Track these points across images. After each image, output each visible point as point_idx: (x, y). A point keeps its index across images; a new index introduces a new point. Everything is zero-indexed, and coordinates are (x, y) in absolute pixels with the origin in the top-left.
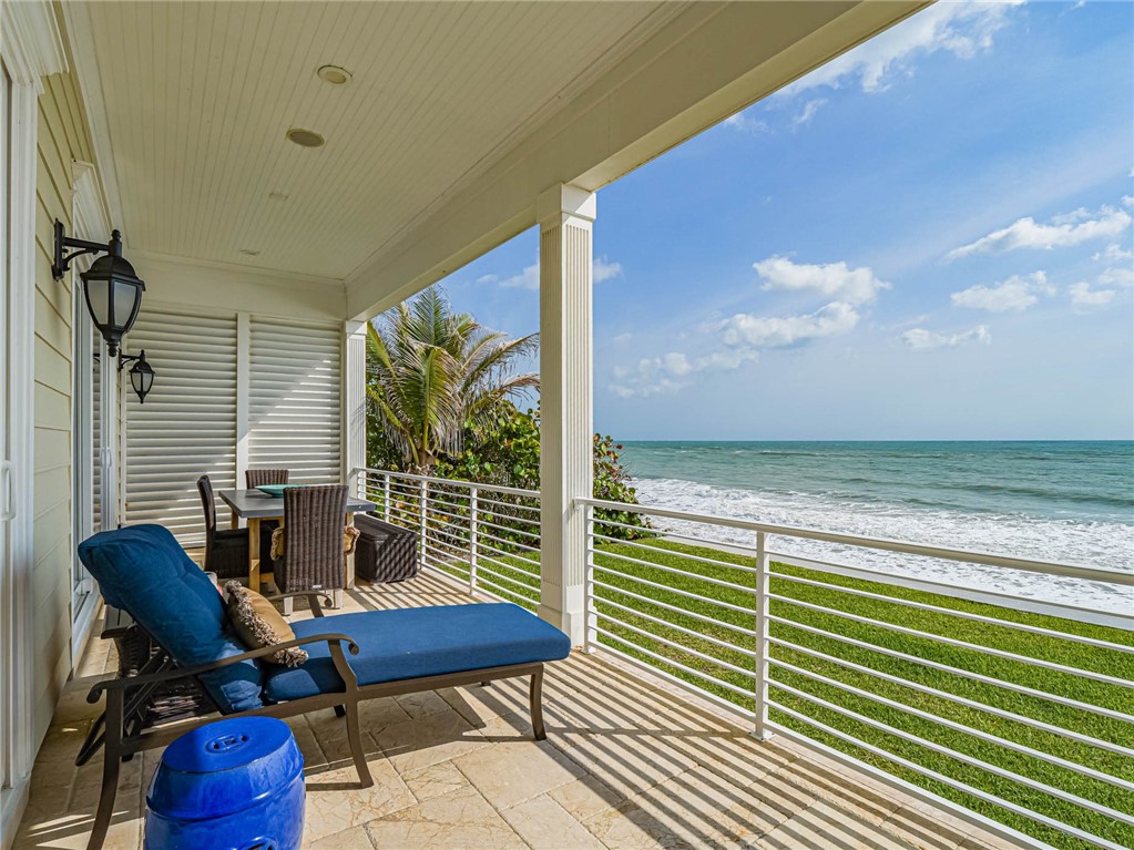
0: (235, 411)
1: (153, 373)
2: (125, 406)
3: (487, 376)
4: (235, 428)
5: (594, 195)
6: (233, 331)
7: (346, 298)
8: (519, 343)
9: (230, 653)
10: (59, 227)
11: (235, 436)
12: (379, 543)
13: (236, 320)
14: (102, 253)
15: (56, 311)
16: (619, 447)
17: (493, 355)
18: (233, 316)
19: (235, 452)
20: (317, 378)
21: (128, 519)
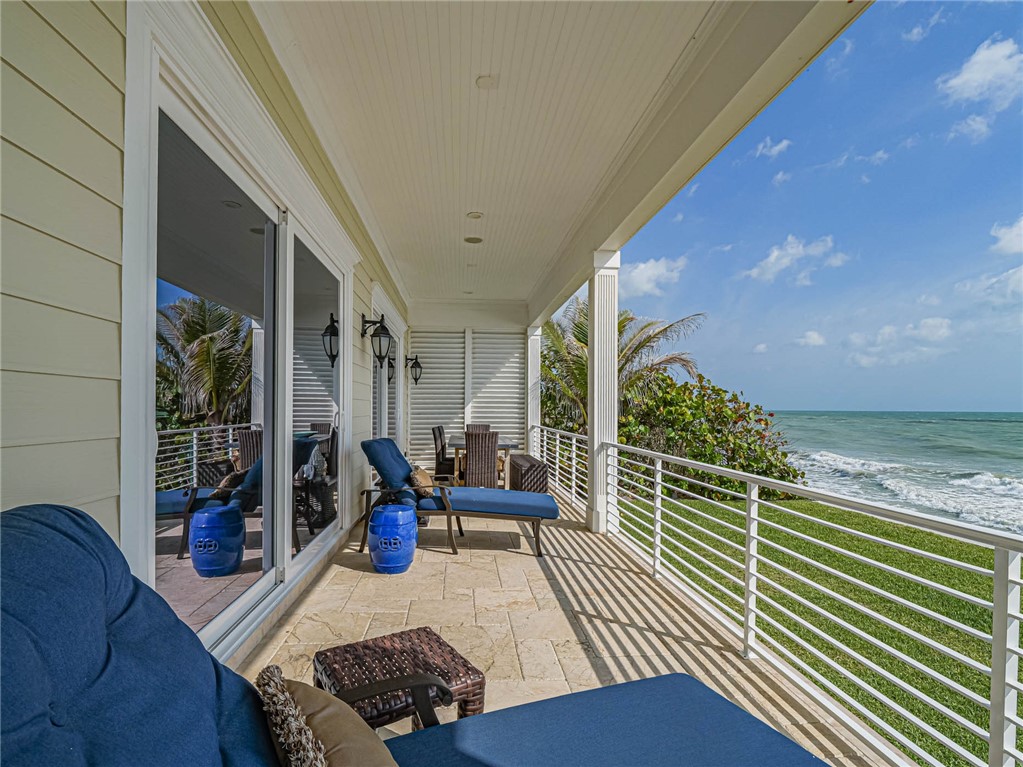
0: (464, 388)
1: (421, 368)
2: (410, 386)
3: (637, 359)
4: (464, 398)
5: (619, 253)
6: (462, 340)
7: (528, 312)
8: (666, 329)
9: (406, 487)
10: (363, 316)
11: (463, 403)
12: (524, 469)
13: (464, 333)
14: (378, 325)
15: (363, 351)
16: (771, 415)
17: (645, 340)
18: (462, 330)
19: (464, 413)
20: (511, 366)
21: (411, 450)
